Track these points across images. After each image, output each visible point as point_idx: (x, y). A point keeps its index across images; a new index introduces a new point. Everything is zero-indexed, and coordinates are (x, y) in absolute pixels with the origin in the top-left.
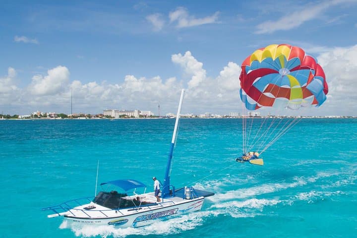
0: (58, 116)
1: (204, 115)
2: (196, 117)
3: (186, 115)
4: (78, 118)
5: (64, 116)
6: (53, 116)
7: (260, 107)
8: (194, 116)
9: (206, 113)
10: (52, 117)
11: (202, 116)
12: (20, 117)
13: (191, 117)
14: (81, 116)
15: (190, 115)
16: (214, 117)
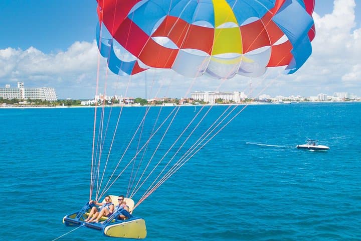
0: (135, 101)
1: (317, 98)
2: (306, 100)
3: (290, 98)
4: (163, 105)
5: (144, 102)
6: (128, 101)
7: (143, 70)
8: (302, 99)
9: (320, 95)
10: (127, 103)
11: (313, 99)
12: (83, 103)
13: (298, 101)
14: (166, 102)
15: (297, 98)
16: (332, 101)
